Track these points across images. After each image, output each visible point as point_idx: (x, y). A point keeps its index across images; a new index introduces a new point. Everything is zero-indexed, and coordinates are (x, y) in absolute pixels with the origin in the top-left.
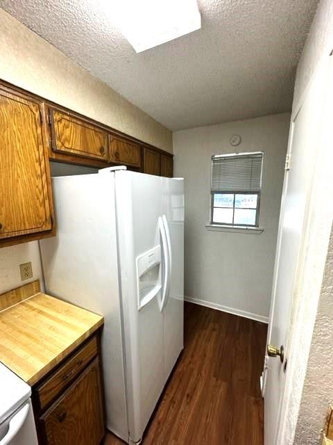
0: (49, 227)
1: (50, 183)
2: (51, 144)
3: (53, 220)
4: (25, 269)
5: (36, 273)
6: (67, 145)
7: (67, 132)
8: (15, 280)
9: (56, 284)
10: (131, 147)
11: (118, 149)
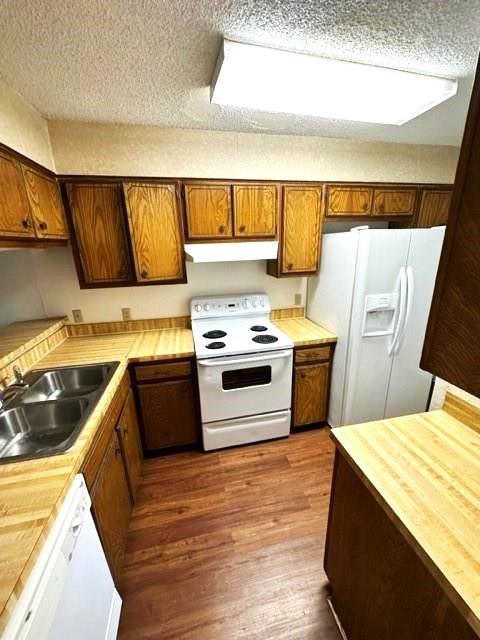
0: (315, 269)
1: (321, 239)
2: (325, 212)
3: (318, 265)
4: (298, 298)
5: (303, 304)
6: (336, 210)
7: (338, 200)
8: (291, 304)
9: (314, 312)
10: (401, 195)
11: (384, 201)
